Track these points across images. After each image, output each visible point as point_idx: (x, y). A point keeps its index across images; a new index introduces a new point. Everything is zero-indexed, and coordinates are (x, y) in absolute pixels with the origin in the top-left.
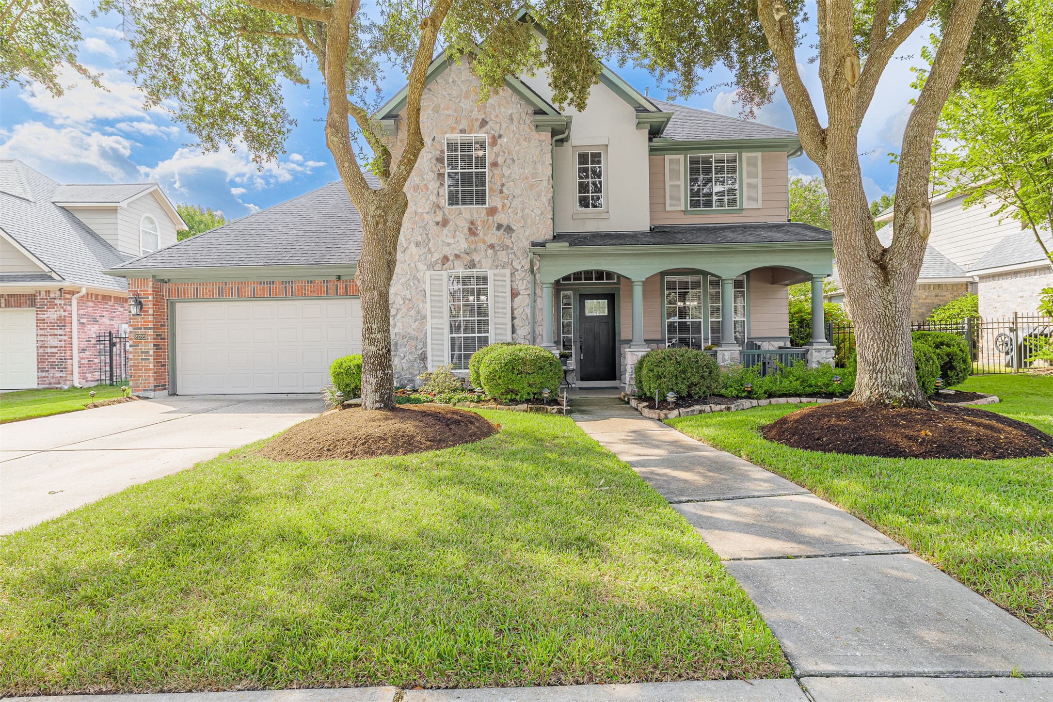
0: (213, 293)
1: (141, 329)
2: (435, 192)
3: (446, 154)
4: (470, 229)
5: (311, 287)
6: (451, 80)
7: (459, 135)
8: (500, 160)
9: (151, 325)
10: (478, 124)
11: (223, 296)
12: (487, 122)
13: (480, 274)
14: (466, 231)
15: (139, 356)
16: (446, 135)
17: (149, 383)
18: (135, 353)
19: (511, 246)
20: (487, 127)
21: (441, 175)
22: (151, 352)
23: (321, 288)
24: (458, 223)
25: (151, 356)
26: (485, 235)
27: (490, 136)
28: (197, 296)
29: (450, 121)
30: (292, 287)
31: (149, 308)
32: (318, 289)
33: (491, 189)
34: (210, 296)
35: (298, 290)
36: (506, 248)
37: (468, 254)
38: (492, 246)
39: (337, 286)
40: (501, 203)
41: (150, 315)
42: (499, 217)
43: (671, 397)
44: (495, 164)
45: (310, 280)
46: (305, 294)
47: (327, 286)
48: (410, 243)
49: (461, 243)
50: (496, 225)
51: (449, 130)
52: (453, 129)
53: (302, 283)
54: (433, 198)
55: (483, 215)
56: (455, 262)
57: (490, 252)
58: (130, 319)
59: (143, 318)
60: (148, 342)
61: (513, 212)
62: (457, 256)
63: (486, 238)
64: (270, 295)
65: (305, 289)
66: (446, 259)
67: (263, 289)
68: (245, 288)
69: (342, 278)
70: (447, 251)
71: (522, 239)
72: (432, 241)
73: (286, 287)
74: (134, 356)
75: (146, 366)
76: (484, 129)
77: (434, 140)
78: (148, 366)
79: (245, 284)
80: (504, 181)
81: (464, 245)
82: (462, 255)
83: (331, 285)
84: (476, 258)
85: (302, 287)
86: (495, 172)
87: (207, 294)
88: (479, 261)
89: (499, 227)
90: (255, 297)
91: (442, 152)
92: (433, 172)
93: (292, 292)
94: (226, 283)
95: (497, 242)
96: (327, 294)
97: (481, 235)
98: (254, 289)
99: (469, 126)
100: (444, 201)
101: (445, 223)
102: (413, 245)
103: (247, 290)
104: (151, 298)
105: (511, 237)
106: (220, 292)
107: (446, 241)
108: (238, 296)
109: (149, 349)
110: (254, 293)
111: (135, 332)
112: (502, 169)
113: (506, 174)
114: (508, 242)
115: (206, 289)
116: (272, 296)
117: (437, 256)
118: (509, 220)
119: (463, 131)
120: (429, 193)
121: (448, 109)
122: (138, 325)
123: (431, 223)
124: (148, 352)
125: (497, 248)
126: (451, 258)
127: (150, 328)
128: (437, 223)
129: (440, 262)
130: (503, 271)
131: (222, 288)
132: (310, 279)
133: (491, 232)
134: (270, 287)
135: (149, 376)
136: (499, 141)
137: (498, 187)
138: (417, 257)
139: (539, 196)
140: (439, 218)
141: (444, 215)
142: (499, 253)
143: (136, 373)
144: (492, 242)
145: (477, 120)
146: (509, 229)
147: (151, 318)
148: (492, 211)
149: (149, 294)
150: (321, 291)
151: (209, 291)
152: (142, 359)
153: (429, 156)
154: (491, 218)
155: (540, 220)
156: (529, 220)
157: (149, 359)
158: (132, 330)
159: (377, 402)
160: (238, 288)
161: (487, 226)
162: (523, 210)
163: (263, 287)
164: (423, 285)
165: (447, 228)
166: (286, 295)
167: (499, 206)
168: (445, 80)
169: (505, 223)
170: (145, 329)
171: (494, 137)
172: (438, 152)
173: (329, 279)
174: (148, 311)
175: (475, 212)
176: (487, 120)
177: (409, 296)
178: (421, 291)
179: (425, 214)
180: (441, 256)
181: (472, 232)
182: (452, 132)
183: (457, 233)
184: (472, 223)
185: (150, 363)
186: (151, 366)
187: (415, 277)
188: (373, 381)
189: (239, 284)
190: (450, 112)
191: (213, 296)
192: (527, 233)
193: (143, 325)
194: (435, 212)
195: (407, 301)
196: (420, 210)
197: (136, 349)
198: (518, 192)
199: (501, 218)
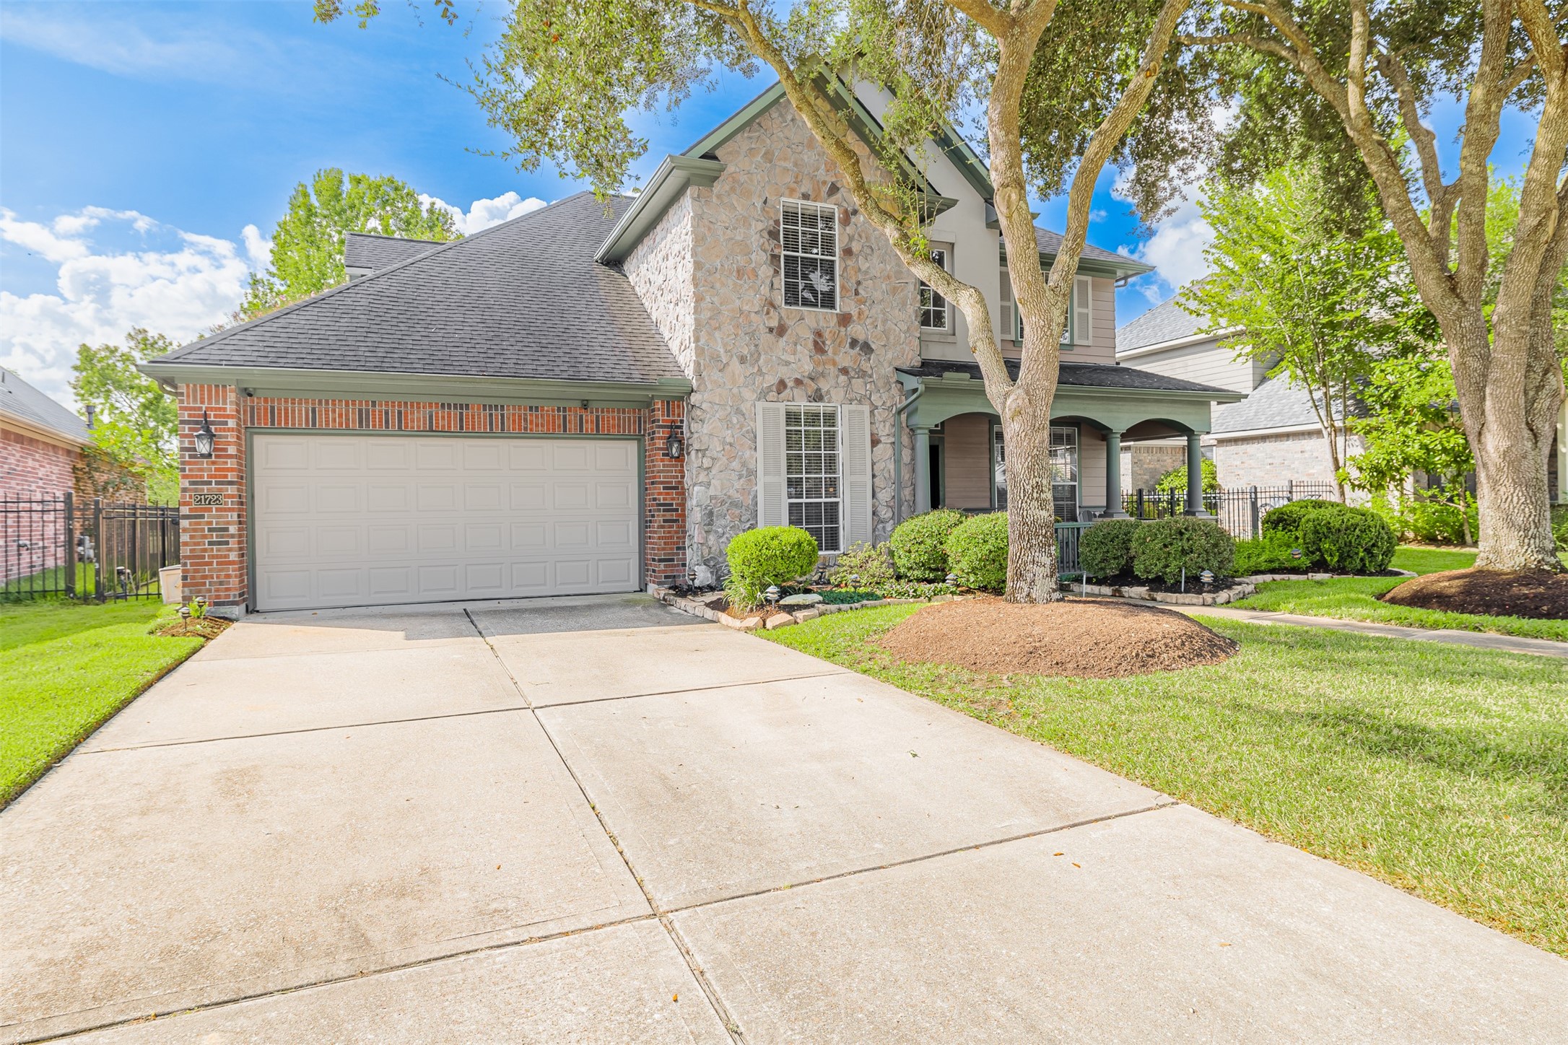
0: (347, 420)
1: (210, 483)
2: (768, 282)
3: (782, 226)
4: (816, 343)
5: (537, 417)
6: (789, 117)
7: (801, 202)
8: (855, 247)
9: (231, 476)
10: (826, 189)
11: (368, 426)
12: (838, 189)
13: (829, 410)
14: (811, 346)
15: (205, 537)
16: (783, 199)
17: (228, 589)
18: (195, 530)
19: (870, 372)
20: (838, 196)
21: (775, 258)
22: (233, 529)
23: (554, 420)
24: (800, 333)
25: (232, 536)
26: (835, 353)
27: (842, 209)
28: (314, 424)
29: (789, 179)
30: (502, 416)
31: (229, 443)
32: (548, 422)
33: (843, 287)
34: (341, 424)
35: (514, 421)
36: (863, 374)
37: (812, 379)
38: (844, 371)
39: (581, 417)
40: (857, 310)
41: (231, 456)
42: (855, 329)
43: (1207, 577)
44: (848, 252)
45: (534, 405)
46: (526, 429)
47: (565, 417)
48: (732, 356)
49: (804, 363)
50: (849, 340)
51: (787, 192)
52: (792, 192)
53: (520, 409)
54: (765, 290)
55: (832, 324)
56: (795, 391)
57: (843, 378)
58: (183, 463)
59: (214, 463)
60: (225, 510)
61: (872, 323)
62: (798, 382)
63: (837, 358)
64: (461, 428)
65: (525, 420)
66: (782, 385)
67: (449, 417)
68: (412, 413)
69: (593, 405)
70: (784, 372)
71: (883, 363)
72: (763, 357)
73: (491, 415)
74: (191, 537)
75: (221, 556)
76: (834, 198)
77: (765, 202)
78: (227, 556)
79: (412, 406)
80: (860, 278)
81: (808, 367)
82: (806, 381)
83: (571, 416)
84: (824, 386)
85: (520, 416)
86: (849, 262)
87: (334, 420)
88: (828, 392)
89: (854, 343)
90: (431, 431)
91: (777, 222)
92: (765, 251)
93: (503, 423)
94: (374, 403)
95: (851, 364)
96: (565, 430)
97: (830, 352)
98: (431, 417)
99: (814, 190)
100: (780, 298)
101: (781, 330)
102: (735, 361)
103: (417, 418)
104: (232, 423)
105: (869, 359)
106: (363, 418)
107: (783, 357)
108: (400, 428)
109: (228, 523)
110: (431, 422)
111: (196, 490)
112: (857, 260)
113: (863, 269)
114: (865, 366)
115: (334, 411)
116: (463, 430)
117: (771, 380)
118: (867, 335)
119: (805, 197)
120: (759, 282)
121: (785, 159)
122: (202, 476)
123: (763, 329)
124: (227, 530)
125: (852, 374)
126: (790, 384)
127: (231, 483)
128: (771, 330)
129: (774, 388)
130: (860, 407)
131: (367, 411)
132: (534, 403)
133: (843, 350)
134: (461, 414)
135: (228, 576)
136: (853, 219)
137: (852, 285)
138: (742, 379)
139: (904, 304)
140: (774, 323)
141: (781, 318)
142: (854, 381)
143: (196, 571)
144: (845, 364)
145: (824, 183)
146: (867, 348)
147: (231, 463)
148: (845, 320)
149: (228, 416)
150: (554, 425)
151: (341, 416)
152: (210, 543)
153: (761, 226)
154: (843, 329)
155: (906, 338)
156: (892, 338)
157: (227, 543)
158: (187, 485)
159: (1054, 591)
160: (400, 413)
161: (838, 341)
162: (885, 321)
163: (449, 414)
164: (751, 423)
165: (785, 338)
166: (491, 429)
167: (854, 313)
168: (781, 115)
169: (861, 338)
170: (217, 483)
171: (846, 211)
172: (771, 222)
173: (567, 404)
174: (226, 450)
175: (821, 317)
176: (839, 185)
177: (729, 440)
178: (748, 432)
179: (753, 314)
180: (776, 381)
181: (819, 348)
182: (790, 196)
183: (799, 347)
184: (819, 334)
185: (230, 550)
186: (233, 556)
187: (739, 411)
188: (1047, 561)
189: (400, 406)
190: (789, 165)
191: (347, 424)
192: (890, 355)
193: (215, 476)
194: (768, 313)
195: (728, 447)
196: (746, 308)
197: (199, 524)
198: (877, 295)
199: (857, 330)
